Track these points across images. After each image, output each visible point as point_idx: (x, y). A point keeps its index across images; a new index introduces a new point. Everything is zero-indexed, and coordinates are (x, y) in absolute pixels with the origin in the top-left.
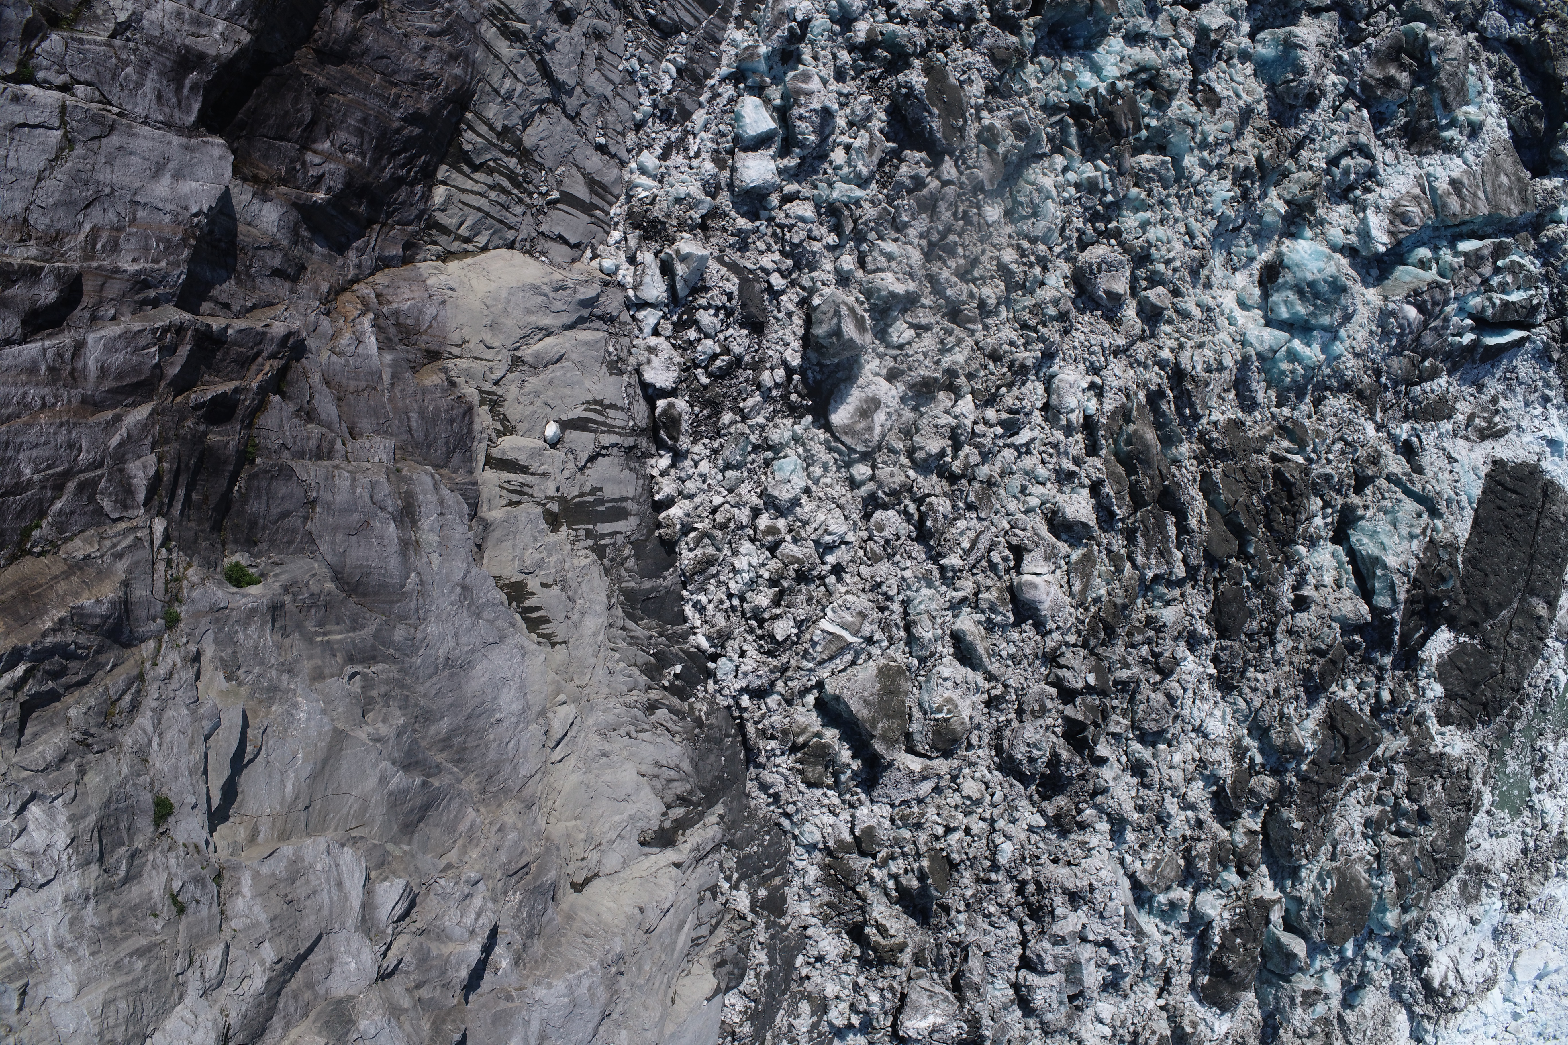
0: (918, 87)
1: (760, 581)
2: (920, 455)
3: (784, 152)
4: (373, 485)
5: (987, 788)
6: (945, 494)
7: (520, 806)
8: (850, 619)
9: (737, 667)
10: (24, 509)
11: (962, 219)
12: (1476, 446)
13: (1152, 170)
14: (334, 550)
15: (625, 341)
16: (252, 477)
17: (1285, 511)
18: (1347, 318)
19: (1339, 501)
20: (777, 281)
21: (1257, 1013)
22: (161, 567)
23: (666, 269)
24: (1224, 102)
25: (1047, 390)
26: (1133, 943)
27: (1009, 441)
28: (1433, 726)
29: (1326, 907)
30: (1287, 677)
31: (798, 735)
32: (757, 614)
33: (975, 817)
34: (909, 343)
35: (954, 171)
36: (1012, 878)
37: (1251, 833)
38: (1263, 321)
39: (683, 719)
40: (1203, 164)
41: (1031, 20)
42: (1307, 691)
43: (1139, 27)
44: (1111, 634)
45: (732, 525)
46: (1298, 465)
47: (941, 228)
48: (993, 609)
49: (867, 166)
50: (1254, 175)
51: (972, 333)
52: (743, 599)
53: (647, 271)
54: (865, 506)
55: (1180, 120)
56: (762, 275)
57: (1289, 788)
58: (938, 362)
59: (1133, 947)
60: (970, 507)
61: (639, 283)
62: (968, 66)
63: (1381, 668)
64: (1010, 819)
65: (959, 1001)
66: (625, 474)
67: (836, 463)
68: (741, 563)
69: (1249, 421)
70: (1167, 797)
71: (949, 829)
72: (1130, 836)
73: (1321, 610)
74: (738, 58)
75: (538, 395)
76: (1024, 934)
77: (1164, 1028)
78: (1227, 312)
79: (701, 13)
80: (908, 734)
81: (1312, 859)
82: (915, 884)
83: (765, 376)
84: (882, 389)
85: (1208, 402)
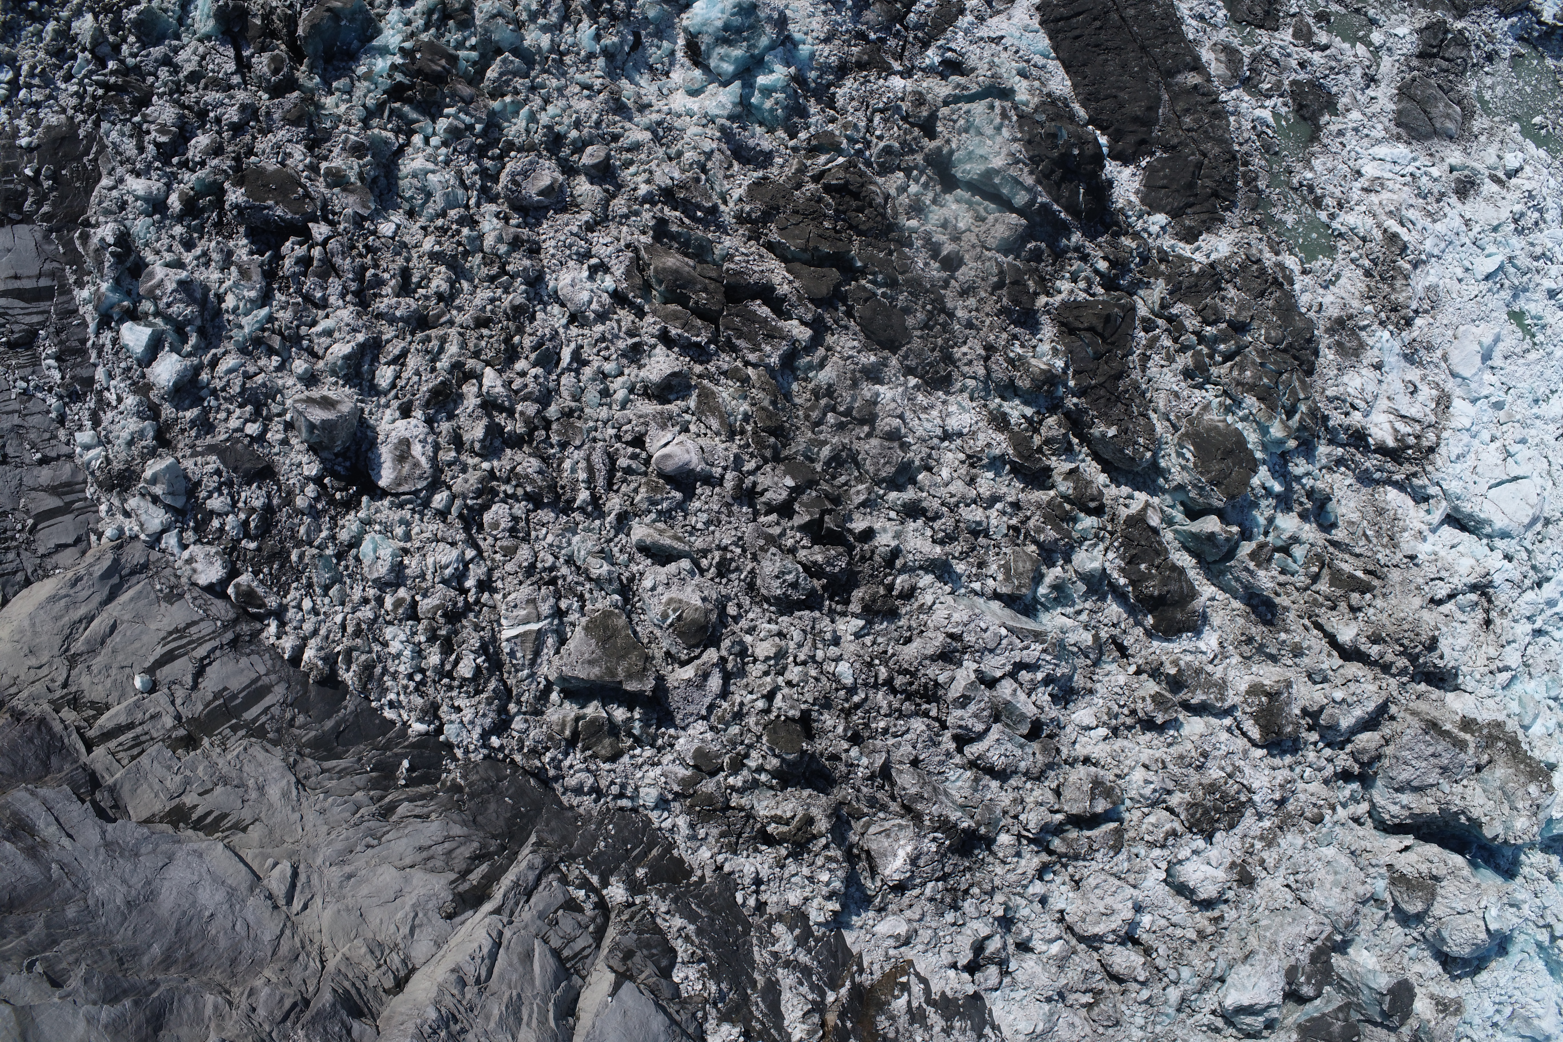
0: (241, 200)
1: (423, 647)
2: (477, 446)
5: (781, 637)
6: (529, 456)
8: (523, 613)
9: (462, 722)
11: (367, 253)
12: (1011, 11)
13: (501, 74)
15: (168, 571)
17: (861, 210)
18: (782, 22)
19: (919, 158)
20: (252, 429)
21: (1237, 604)
25: (563, 305)
26: (1040, 648)
27: (559, 371)
28: (1184, 249)
29: (1201, 473)
30: (991, 328)
31: (562, 730)
32: (442, 672)
33: (791, 666)
34: (398, 377)
35: (325, 228)
36: (876, 686)
37: (1068, 474)
38: (717, 89)
39: (435, 797)
41: (301, 68)
42: (1017, 324)
44: (781, 433)
45: (364, 626)
46: (839, 166)
47: (351, 275)
48: (654, 503)
49: (254, 288)
51: (451, 323)
52: (423, 671)
53: (140, 512)
56: (238, 435)
57: (1077, 410)
58: (433, 370)
59: (1044, 651)
60: (563, 446)
61: (142, 525)
62: (278, 146)
63: (1077, 249)
64: (827, 644)
65: (918, 818)
66: (244, 661)
67: (413, 511)
68: (395, 647)
69: (775, 170)
70: (963, 510)
71: (770, 697)
72: (960, 567)
73: (973, 253)
74: (96, 308)
75: (108, 667)
76: (937, 719)
77: (1151, 687)
78: (682, 110)
79: (43, 305)
80: (668, 654)
81: (1157, 445)
82: (775, 762)
83: (301, 502)
84: (403, 428)
85: (717, 188)
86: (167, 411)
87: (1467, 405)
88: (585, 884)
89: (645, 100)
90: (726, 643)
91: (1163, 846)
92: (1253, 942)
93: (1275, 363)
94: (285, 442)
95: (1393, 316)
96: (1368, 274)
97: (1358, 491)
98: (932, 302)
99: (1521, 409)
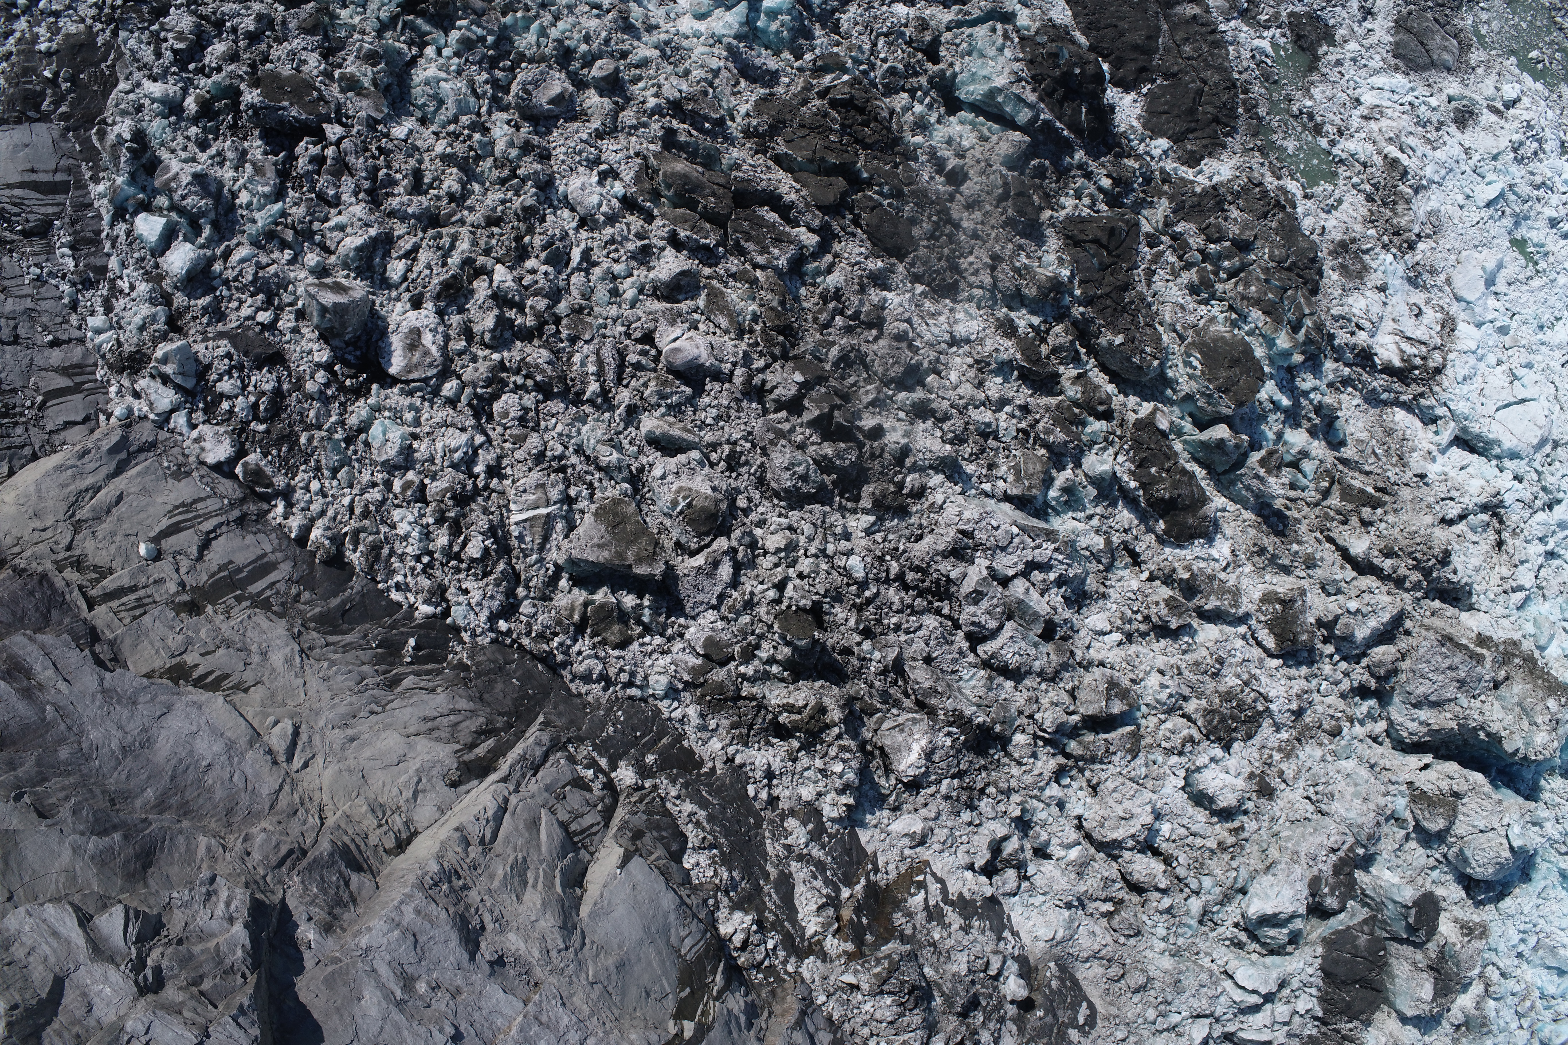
0: (257, 100)
1: (431, 529)
2: (487, 338)
3: (193, 231)
5: (792, 531)
6: (539, 348)
8: (533, 497)
9: (469, 604)
11: (380, 154)
15: (176, 450)
17: (866, 124)
19: (923, 80)
20: (263, 317)
21: (1248, 515)
25: (573, 210)
26: (1052, 547)
27: (569, 270)
28: (1187, 172)
29: (1209, 380)
30: (997, 239)
31: (571, 615)
32: (450, 554)
33: (802, 559)
34: (409, 271)
35: (339, 129)
36: (887, 581)
37: (1077, 379)
39: (440, 673)
42: (1023, 235)
44: (790, 332)
45: (372, 508)
46: (845, 83)
47: (364, 174)
48: (664, 397)
49: (267, 184)
51: (462, 222)
52: (430, 553)
53: (147, 391)
56: (250, 323)
57: (1083, 319)
58: (444, 264)
59: (1056, 550)
60: (573, 340)
61: (151, 405)
62: (293, 54)
63: (1080, 166)
64: (837, 538)
65: (932, 712)
66: (250, 539)
67: (423, 398)
68: (403, 528)
69: (781, 89)
70: (972, 412)
71: (781, 586)
72: (970, 468)
73: (978, 168)
74: (111, 201)
75: (113, 534)
76: (949, 617)
77: (1165, 592)
78: (689, 32)
79: (59, 198)
80: (678, 544)
81: (1164, 355)
82: (787, 651)
83: (310, 387)
84: (414, 318)
85: (724, 105)
86: (180, 299)
87: (1472, 329)
88: (593, 764)
89: (653, 21)
90: (737, 533)
91: (1181, 754)
92: (1274, 853)
93: (1279, 280)
94: (296, 330)
95: (1395, 240)
96: (1370, 198)
97: (1365, 412)
98: (938, 213)
99: (1526, 334)
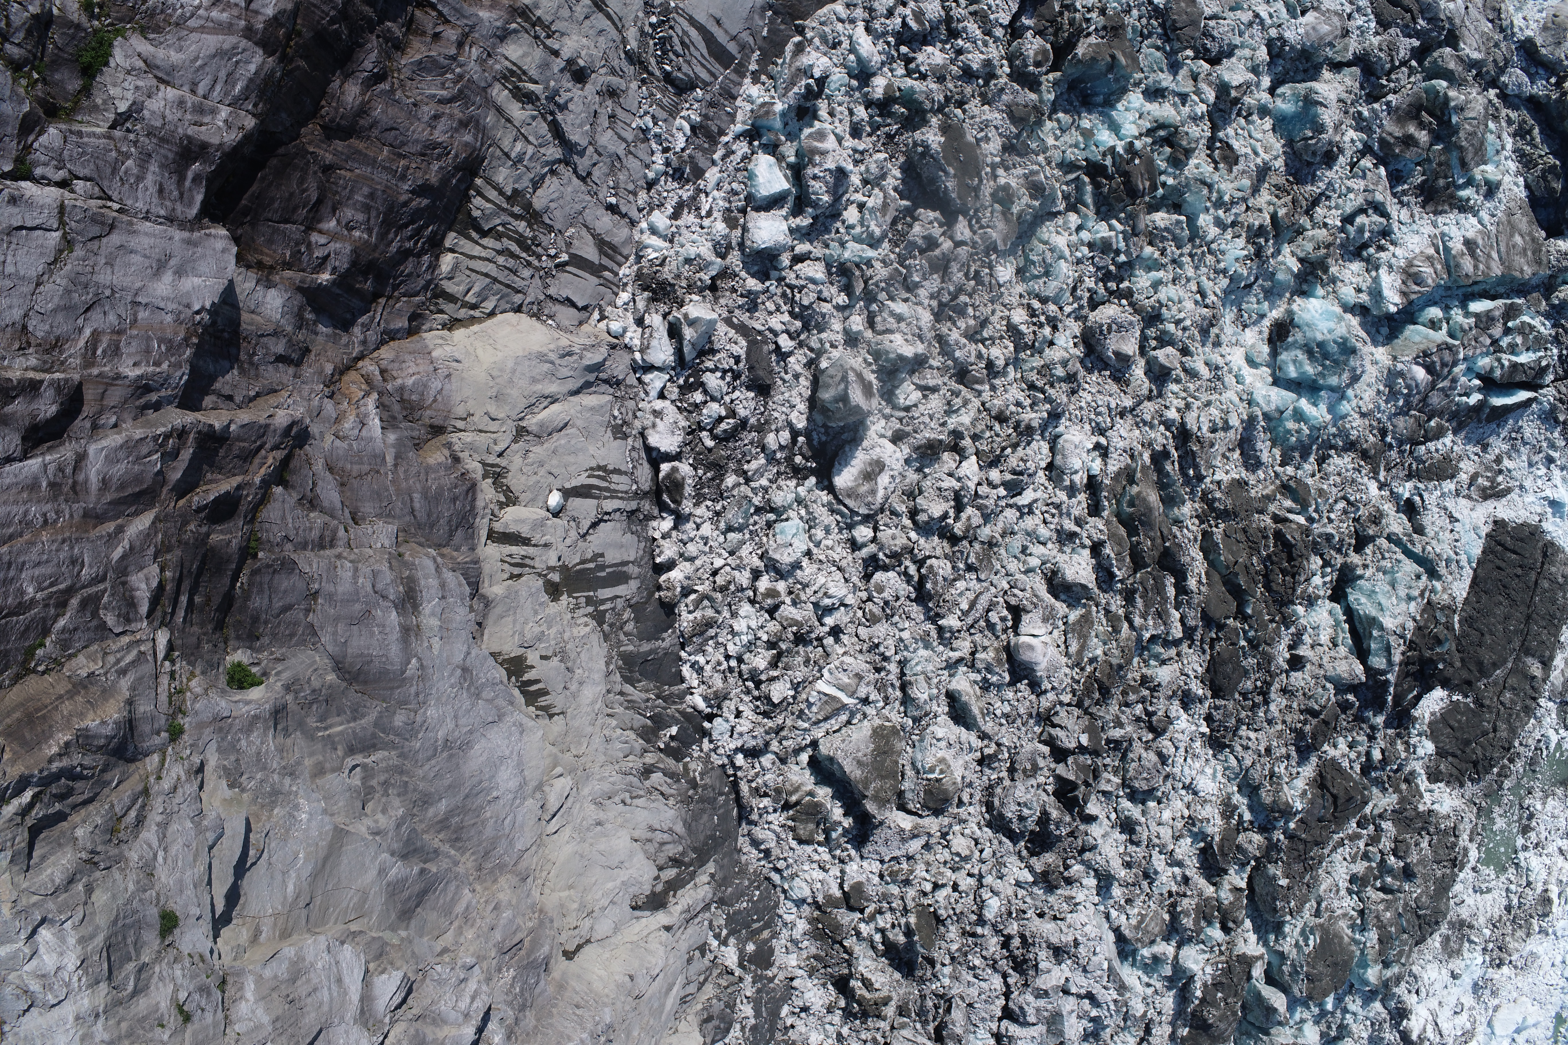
0: (934, 146)
2: (922, 518)
3: (797, 211)
4: (375, 574)
5: (976, 844)
6: (946, 557)
7: (514, 880)
8: (846, 680)
9: (733, 727)
10: (27, 628)
11: (974, 278)
12: (1478, 506)
13: (1166, 229)
14: (335, 641)
16: (254, 573)
17: (1284, 572)
18: (1355, 379)
19: (1339, 560)
20: (785, 342)
22: (165, 680)
23: (674, 332)
24: (1242, 160)
25: (1052, 449)
26: (1115, 997)
27: (1011, 501)
28: (1423, 783)
29: (1308, 963)
30: (1280, 736)
31: (791, 793)
32: (754, 676)
33: (964, 872)
34: (916, 405)
35: (967, 233)
36: (998, 932)
37: (1237, 890)
38: (1270, 379)
39: (678, 781)
40: (1218, 222)
41: (1051, 76)
42: (1298, 750)
43: (1159, 82)
44: (1105, 693)
46: (1300, 525)
47: (952, 289)
48: (989, 669)
49: (880, 226)
50: (1268, 233)
51: (979, 393)
52: (740, 660)
53: (655, 335)
54: (866, 567)
55: (1196, 180)
56: (770, 336)
57: (1276, 845)
58: (943, 424)
59: (1115, 1001)
60: (971, 569)
61: (645, 345)
62: (986, 124)
63: (1373, 727)
64: (999, 877)
66: (627, 538)
67: (838, 525)
68: (740, 625)
69: (1253, 480)
70: (1155, 853)
71: (937, 886)
72: (1116, 891)
73: (1315, 669)
74: (753, 114)
75: (542, 464)
76: (1008, 987)
78: (1235, 370)
79: (717, 68)
80: (902, 794)
81: (1296, 915)
82: (900, 936)
83: (770, 438)
84: (887, 451)
88: (719, 934)
90: (943, 820)
93: (1407, 921)
94: (797, 376)
98: (1264, 682)
